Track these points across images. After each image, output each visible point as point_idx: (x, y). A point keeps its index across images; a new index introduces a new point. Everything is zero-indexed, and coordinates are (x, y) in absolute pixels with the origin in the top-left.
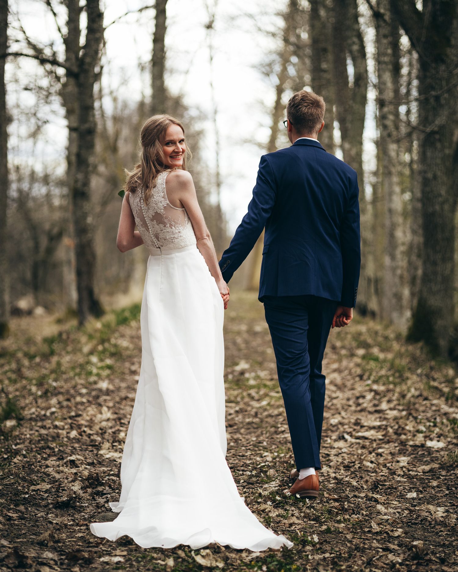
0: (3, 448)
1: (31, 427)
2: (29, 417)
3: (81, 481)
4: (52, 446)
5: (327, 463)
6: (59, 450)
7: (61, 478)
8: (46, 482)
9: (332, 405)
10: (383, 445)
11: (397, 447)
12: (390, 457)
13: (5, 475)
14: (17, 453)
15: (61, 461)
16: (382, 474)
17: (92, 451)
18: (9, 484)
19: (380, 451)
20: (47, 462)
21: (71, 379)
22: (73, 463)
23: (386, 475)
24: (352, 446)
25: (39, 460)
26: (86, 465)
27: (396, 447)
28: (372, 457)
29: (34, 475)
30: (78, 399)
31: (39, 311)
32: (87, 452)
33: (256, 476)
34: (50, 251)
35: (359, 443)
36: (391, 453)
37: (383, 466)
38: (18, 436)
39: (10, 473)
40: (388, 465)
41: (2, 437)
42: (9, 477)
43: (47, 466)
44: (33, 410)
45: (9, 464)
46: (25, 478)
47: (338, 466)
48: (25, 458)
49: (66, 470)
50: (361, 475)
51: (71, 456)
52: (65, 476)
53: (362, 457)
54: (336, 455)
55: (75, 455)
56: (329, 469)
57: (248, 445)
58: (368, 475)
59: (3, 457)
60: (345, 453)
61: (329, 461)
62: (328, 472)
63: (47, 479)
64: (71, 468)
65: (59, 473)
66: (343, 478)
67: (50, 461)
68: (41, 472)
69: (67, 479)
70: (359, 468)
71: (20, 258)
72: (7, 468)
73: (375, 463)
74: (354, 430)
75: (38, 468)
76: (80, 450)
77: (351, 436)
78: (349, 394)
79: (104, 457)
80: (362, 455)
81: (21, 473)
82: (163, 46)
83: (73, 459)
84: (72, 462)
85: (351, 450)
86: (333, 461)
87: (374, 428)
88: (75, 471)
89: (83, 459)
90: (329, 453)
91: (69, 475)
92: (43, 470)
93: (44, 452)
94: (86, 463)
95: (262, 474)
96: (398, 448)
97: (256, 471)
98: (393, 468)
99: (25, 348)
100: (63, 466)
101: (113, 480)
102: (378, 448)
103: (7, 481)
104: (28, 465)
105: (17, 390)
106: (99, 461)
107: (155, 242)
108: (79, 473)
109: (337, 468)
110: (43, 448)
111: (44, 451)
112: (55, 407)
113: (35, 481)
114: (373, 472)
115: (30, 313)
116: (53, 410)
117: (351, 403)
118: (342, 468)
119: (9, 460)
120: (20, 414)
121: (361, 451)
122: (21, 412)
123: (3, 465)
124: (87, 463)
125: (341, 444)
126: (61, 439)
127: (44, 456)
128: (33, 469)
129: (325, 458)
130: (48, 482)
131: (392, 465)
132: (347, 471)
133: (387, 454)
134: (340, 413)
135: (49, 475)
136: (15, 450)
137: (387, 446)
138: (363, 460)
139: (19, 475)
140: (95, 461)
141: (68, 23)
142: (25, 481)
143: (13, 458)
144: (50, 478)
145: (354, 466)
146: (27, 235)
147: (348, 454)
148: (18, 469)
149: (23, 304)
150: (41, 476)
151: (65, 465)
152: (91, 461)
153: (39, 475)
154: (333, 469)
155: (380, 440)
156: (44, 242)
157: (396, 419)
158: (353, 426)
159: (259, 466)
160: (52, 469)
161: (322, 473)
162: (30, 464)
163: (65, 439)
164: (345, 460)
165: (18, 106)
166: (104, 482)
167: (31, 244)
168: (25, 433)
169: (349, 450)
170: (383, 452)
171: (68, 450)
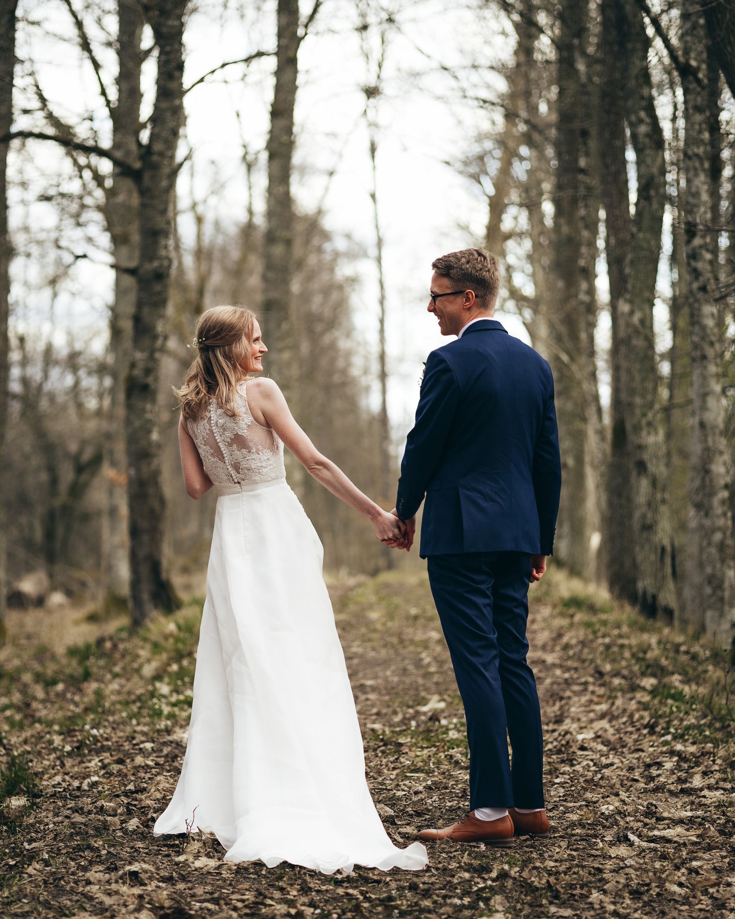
0: (7, 847)
1: (57, 811)
2: (50, 790)
3: (150, 910)
4: (96, 845)
5: (598, 885)
6: (109, 852)
7: (114, 905)
8: (86, 911)
9: (602, 778)
10: (700, 854)
11: (725, 857)
12: (714, 877)
13: (12, 896)
14: (32, 856)
15: (113, 874)
16: (700, 906)
17: (168, 856)
18: (22, 913)
19: (695, 864)
20: (88, 875)
21: (124, 723)
22: (135, 878)
23: (708, 909)
24: (643, 854)
25: (72, 869)
26: (159, 882)
27: (723, 857)
28: (681, 875)
29: (64, 898)
30: (139, 760)
31: (57, 598)
32: (160, 857)
33: (470, 907)
34: (77, 490)
35: (655, 850)
36: (715, 868)
37: (702, 892)
38: (32, 825)
39: (21, 894)
40: (711, 890)
41: (5, 828)
42: (20, 900)
43: (89, 882)
44: (58, 779)
45: (20, 876)
46: (49, 903)
47: (620, 890)
48: (47, 866)
49: (124, 889)
50: (661, 907)
51: (130, 863)
52: (122, 902)
53: (664, 876)
54: (616, 871)
55: (139, 862)
56: (602, 897)
57: (453, 850)
58: (676, 909)
59: (7, 864)
60: (630, 866)
61: (604, 882)
62: (601, 902)
63: (88, 906)
64: (132, 886)
65: (109, 895)
66: (629, 914)
67: (92, 872)
68: (77, 893)
69: (126, 906)
70: (658, 894)
71: (23, 502)
72: (16, 884)
73: (687, 887)
74: (646, 825)
75: (72, 884)
76: (146, 853)
77: (639, 836)
78: (631, 758)
79: (190, 867)
80: (663, 871)
81: (41, 894)
82: (291, 124)
83: (136, 869)
84: (134, 875)
85: (642, 861)
86: (609, 882)
87: (681, 822)
88: (140, 892)
89: (154, 870)
90: (601, 866)
91: (129, 899)
92: (81, 889)
93: (81, 856)
94: (158, 877)
95: (481, 904)
96: (727, 860)
97: (471, 898)
98: (719, 896)
99: (37, 667)
100: (117, 882)
101: (209, 910)
102: (691, 860)
103: (18, 908)
104: (55, 880)
105: (25, 742)
106: (182, 875)
107: (233, 475)
108: (147, 895)
109: (618, 896)
110: (79, 849)
111: (82, 854)
112: (96, 773)
113: (68, 909)
114: (684, 904)
115: (40, 601)
116: (95, 779)
117: (636, 775)
118: (627, 895)
119: (19, 869)
120: (35, 785)
121: (659, 863)
122: (37, 781)
123: (9, 879)
124: (161, 877)
125: (622, 850)
126: (110, 832)
127: (83, 863)
128: (63, 886)
129: (594, 875)
130: (91, 912)
131: (718, 891)
132: (636, 901)
133: (707, 871)
134: (617, 795)
135: (91, 899)
136: (28, 850)
137: (706, 856)
138: (665, 880)
139: (38, 898)
140: (174, 874)
141: (119, 81)
142: (50, 909)
143: (26, 866)
144: (94, 903)
145: (648, 891)
146: (36, 461)
147: (636, 870)
148: (36, 887)
149: (28, 586)
150: (78, 901)
151: (121, 881)
152: (167, 874)
153: (75, 898)
154: (609, 896)
155: (694, 844)
156: (67, 474)
157: (720, 805)
158: (642, 818)
159: (475, 889)
160: (97, 887)
161: (591, 903)
162: (57, 878)
163: (119, 834)
164: (631, 879)
165: (26, 229)
166: (193, 912)
167: (44, 477)
168: (46, 820)
169: (636, 862)
170: (700, 867)
171: (125, 853)
